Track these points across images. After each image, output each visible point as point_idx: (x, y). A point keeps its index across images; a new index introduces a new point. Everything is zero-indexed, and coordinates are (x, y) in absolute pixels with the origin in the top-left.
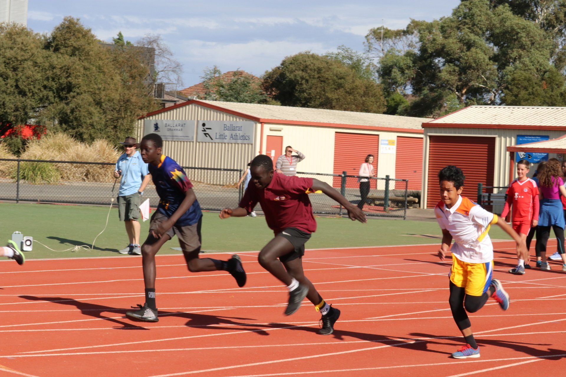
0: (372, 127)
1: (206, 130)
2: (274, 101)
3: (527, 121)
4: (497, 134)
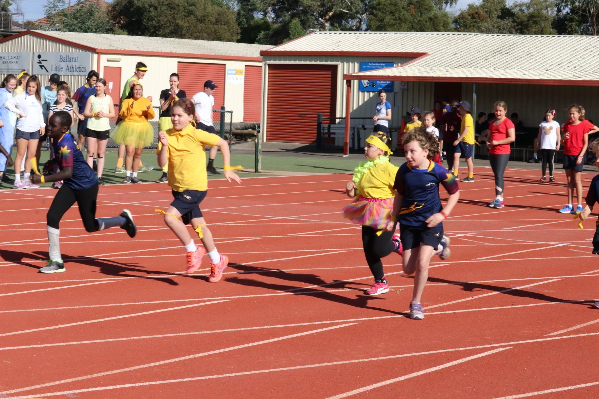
0: (218, 56)
1: (42, 62)
2: (120, 31)
3: (372, 47)
4: (339, 62)
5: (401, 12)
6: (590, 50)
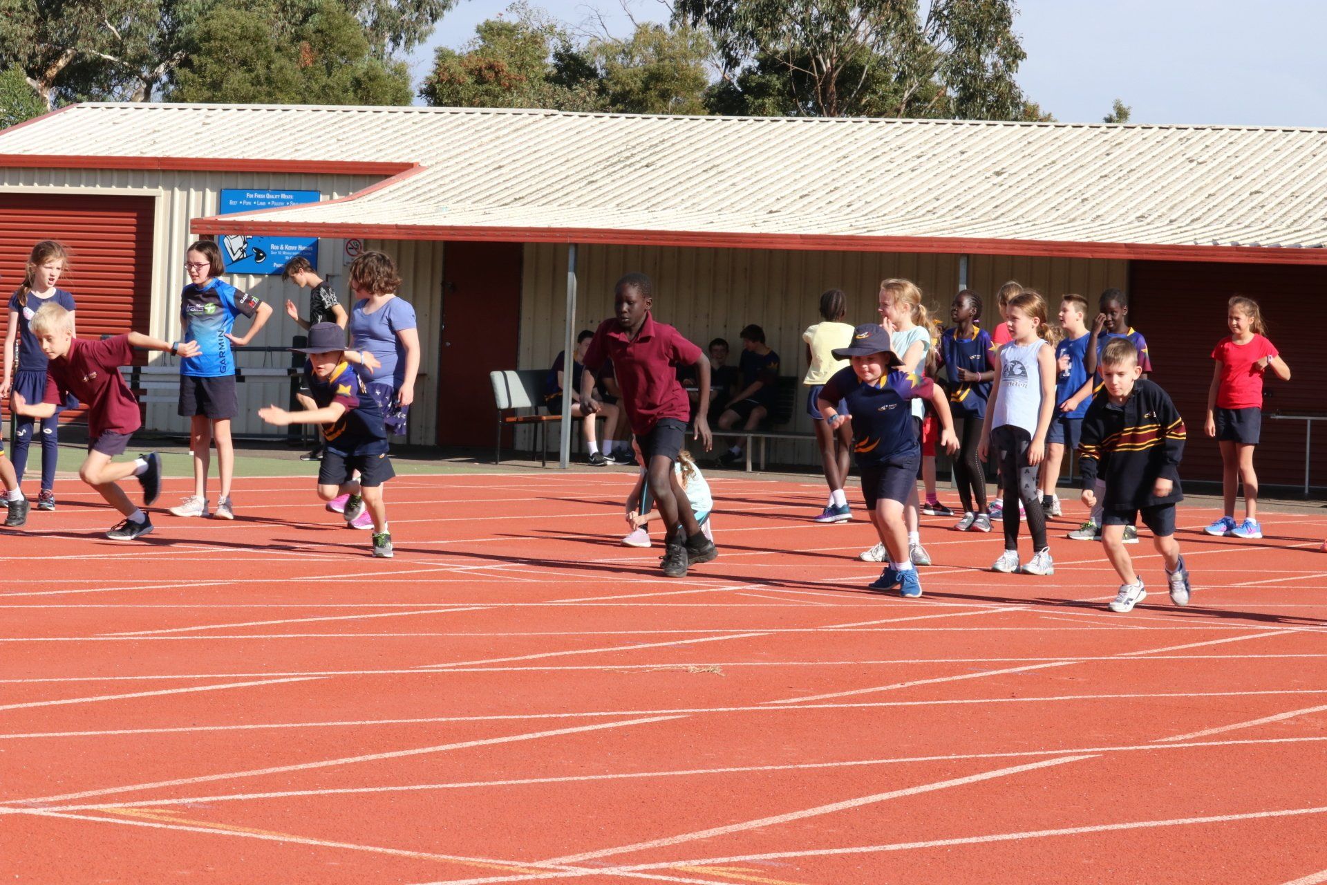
3: (253, 147)
4: (160, 187)
5: (270, 62)
6: (887, 158)
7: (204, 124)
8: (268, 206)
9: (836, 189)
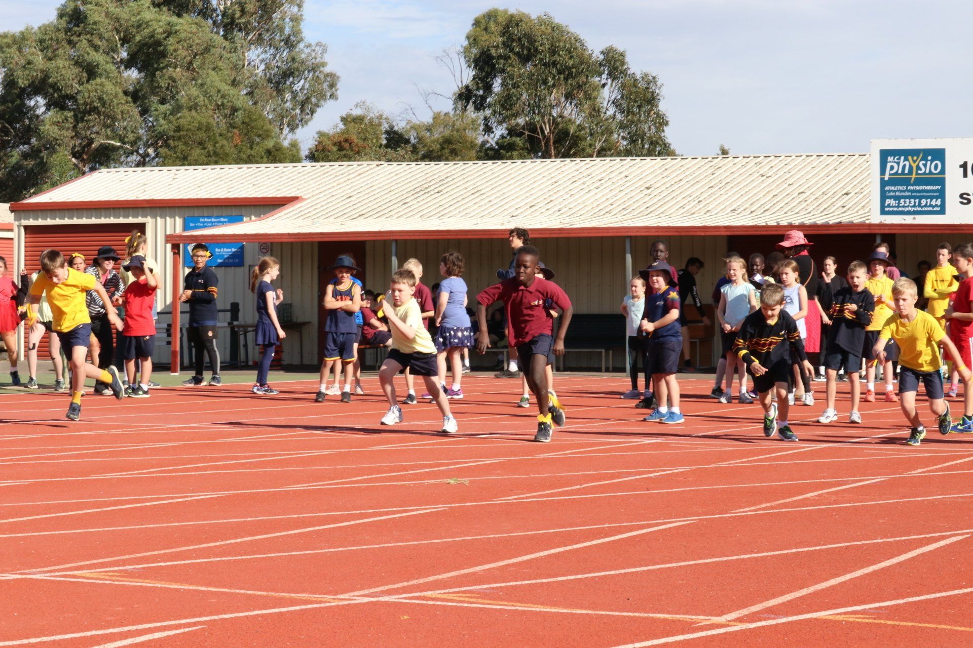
3: (203, 191)
4: (149, 217)
5: (216, 143)
6: (581, 182)
7: (174, 179)
8: (213, 225)
9: (551, 201)
